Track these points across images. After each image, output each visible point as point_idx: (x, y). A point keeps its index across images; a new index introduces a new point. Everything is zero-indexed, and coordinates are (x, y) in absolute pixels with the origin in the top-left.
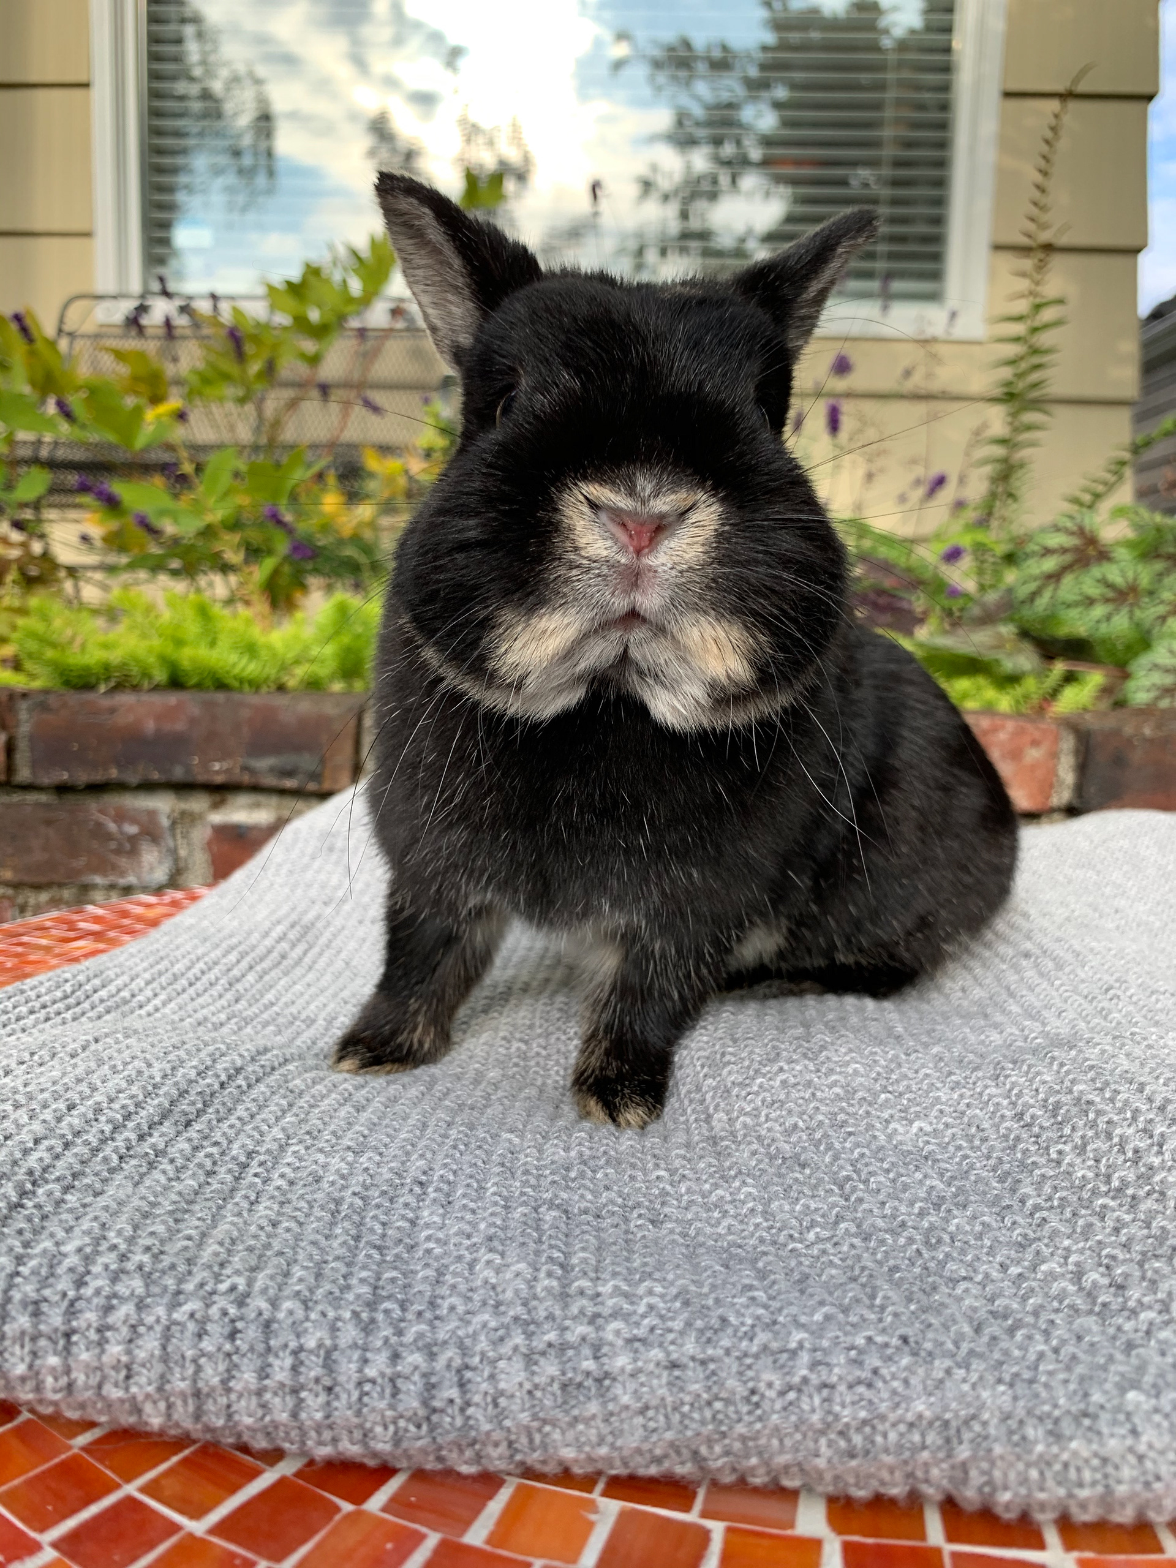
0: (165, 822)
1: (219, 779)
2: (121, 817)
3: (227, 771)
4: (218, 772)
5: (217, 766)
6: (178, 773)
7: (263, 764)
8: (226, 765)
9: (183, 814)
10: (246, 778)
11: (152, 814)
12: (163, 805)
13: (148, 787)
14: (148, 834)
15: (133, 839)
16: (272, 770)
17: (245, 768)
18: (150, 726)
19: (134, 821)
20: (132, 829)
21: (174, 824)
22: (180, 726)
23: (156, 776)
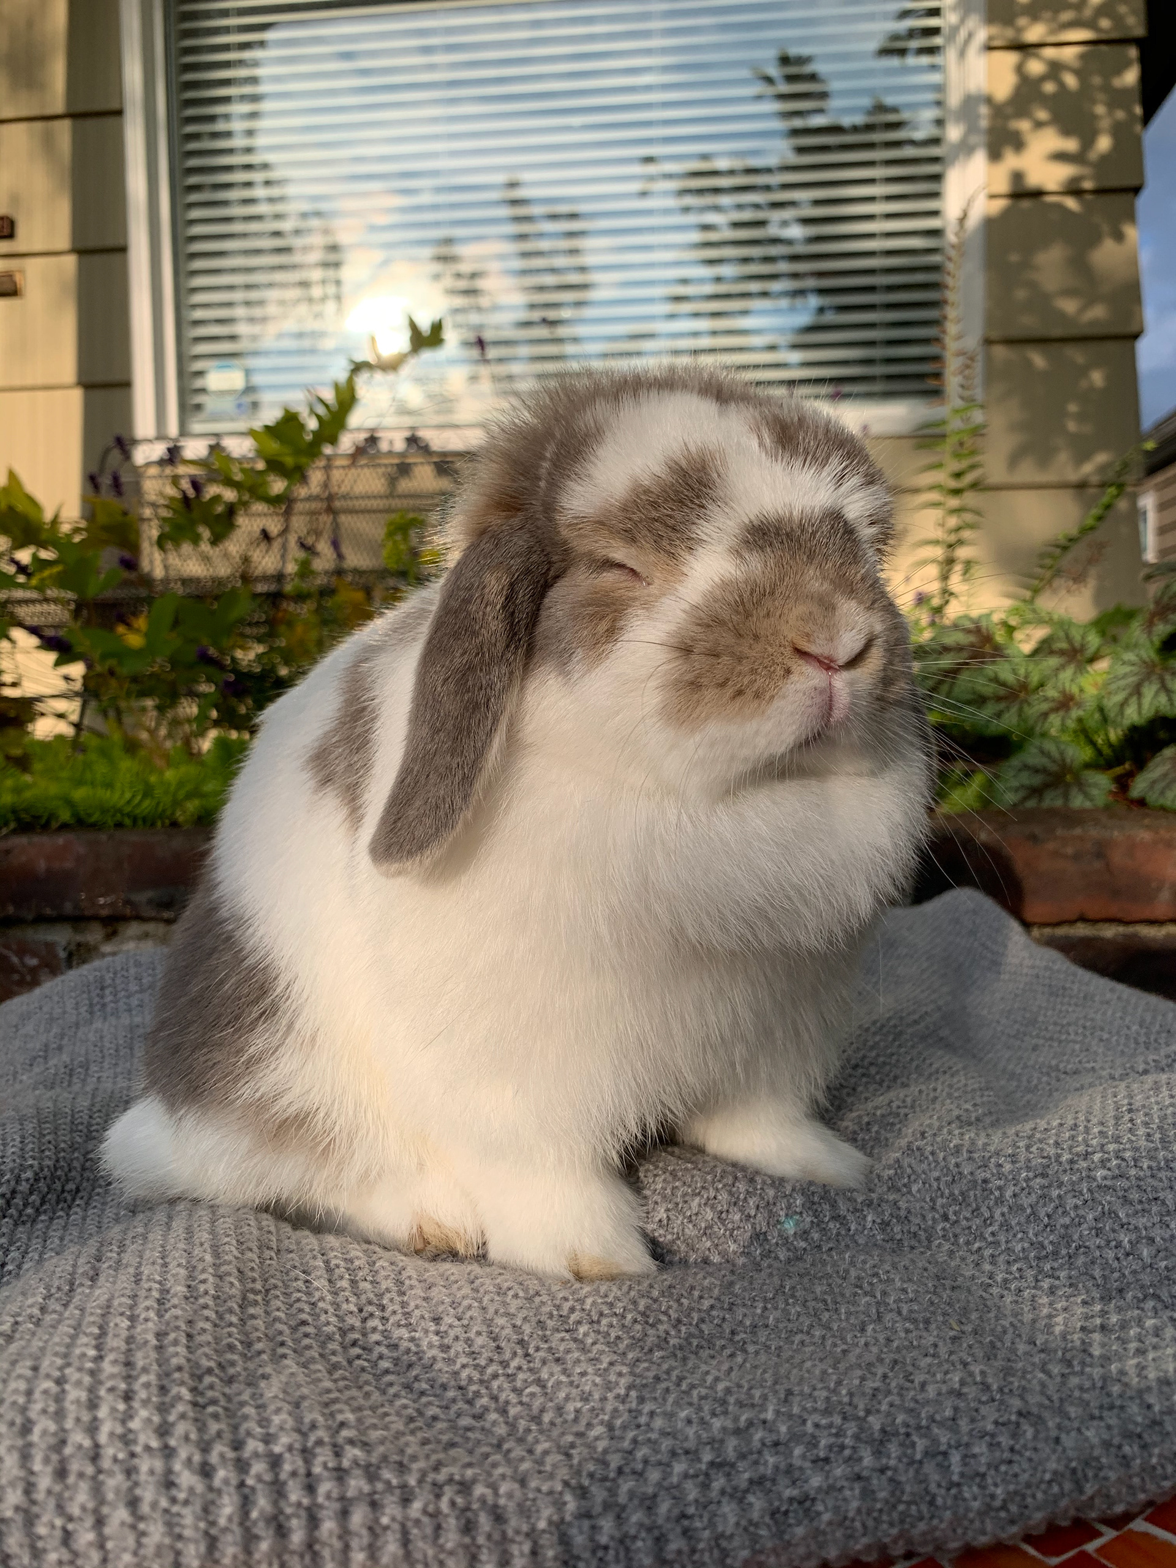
0: (62, 955)
1: (104, 912)
2: (22, 952)
3: (112, 904)
4: (102, 906)
5: (102, 901)
6: (68, 908)
7: (142, 897)
8: (109, 900)
9: (79, 945)
10: (128, 911)
11: (50, 946)
12: (61, 937)
13: (41, 920)
14: (47, 966)
15: (34, 971)
16: (150, 902)
17: (128, 902)
18: (42, 865)
19: (34, 954)
20: (33, 962)
21: (70, 955)
22: (69, 865)
23: (48, 911)
